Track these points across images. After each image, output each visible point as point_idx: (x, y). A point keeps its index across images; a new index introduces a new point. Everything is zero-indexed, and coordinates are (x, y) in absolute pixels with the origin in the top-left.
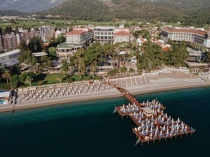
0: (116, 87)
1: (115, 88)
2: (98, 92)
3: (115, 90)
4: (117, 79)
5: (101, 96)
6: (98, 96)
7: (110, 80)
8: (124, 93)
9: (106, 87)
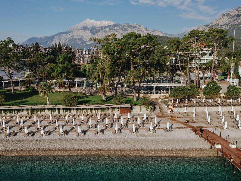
0: (190, 127)
1: (189, 129)
2: (134, 136)
3: (188, 134)
4: (194, 110)
5: (138, 147)
6: (130, 147)
7: (175, 110)
8: (219, 147)
9: (162, 126)
